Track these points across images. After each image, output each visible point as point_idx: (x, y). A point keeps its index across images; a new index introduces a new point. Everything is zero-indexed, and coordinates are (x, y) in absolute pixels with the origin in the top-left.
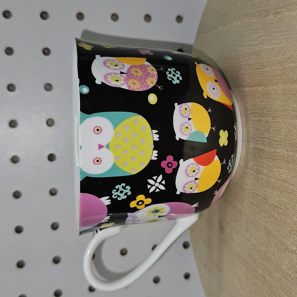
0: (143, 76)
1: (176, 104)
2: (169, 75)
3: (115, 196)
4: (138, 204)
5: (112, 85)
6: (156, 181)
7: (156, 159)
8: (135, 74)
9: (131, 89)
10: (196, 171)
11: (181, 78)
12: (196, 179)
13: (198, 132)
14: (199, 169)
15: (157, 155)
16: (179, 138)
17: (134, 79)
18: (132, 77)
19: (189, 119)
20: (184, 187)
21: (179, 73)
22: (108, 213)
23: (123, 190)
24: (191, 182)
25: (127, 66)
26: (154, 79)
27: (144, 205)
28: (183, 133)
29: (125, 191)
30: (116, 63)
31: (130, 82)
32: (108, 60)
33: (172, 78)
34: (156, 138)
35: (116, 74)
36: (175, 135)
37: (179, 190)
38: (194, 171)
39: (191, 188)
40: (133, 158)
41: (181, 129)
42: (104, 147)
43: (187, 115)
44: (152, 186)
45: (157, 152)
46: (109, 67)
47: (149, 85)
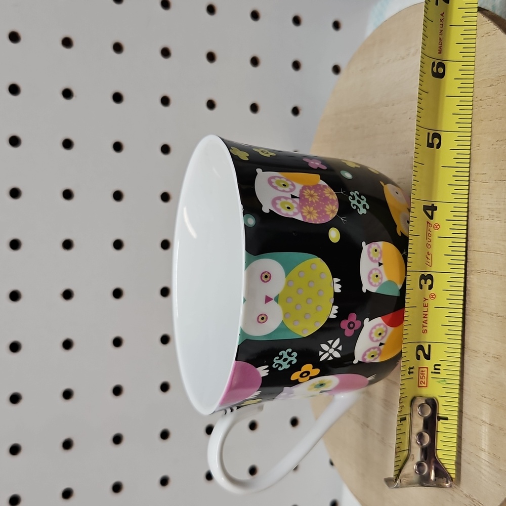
0: (321, 203)
1: (364, 244)
2: (353, 202)
3: (276, 365)
4: (301, 376)
5: (282, 214)
6: (330, 346)
7: (335, 316)
8: (310, 200)
9: (307, 220)
10: (383, 334)
11: (368, 207)
12: (381, 344)
13: (390, 282)
14: (386, 332)
15: (336, 312)
16: (367, 290)
17: (310, 206)
18: (307, 203)
19: (380, 264)
20: (364, 355)
21: (365, 199)
22: (261, 386)
23: (287, 357)
24: (374, 348)
25: (299, 187)
26: (334, 207)
27: (308, 377)
28: (371, 283)
29: (290, 359)
30: (283, 181)
31: (306, 209)
32: (274, 177)
33: (356, 206)
34: (338, 288)
35: (286, 198)
36: (361, 285)
37: (358, 358)
38: (380, 334)
39: (373, 356)
40: (306, 316)
41: (369, 278)
42: (272, 299)
43: (377, 259)
44: (325, 352)
45: (337, 307)
46: (275, 188)
47: (328, 216)
